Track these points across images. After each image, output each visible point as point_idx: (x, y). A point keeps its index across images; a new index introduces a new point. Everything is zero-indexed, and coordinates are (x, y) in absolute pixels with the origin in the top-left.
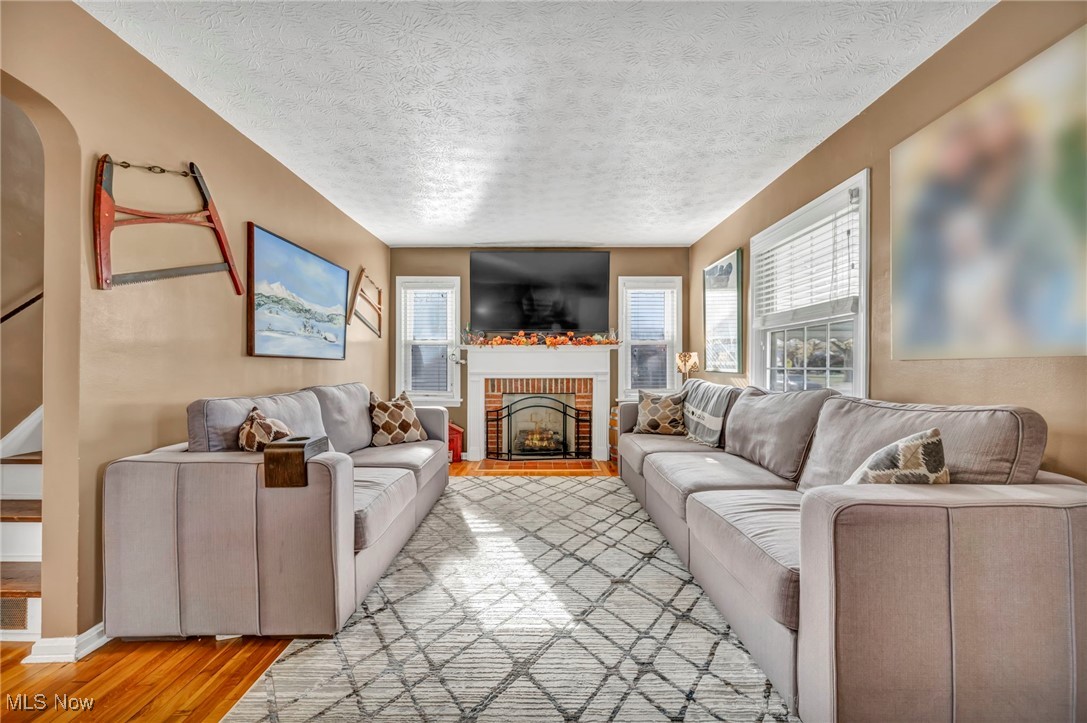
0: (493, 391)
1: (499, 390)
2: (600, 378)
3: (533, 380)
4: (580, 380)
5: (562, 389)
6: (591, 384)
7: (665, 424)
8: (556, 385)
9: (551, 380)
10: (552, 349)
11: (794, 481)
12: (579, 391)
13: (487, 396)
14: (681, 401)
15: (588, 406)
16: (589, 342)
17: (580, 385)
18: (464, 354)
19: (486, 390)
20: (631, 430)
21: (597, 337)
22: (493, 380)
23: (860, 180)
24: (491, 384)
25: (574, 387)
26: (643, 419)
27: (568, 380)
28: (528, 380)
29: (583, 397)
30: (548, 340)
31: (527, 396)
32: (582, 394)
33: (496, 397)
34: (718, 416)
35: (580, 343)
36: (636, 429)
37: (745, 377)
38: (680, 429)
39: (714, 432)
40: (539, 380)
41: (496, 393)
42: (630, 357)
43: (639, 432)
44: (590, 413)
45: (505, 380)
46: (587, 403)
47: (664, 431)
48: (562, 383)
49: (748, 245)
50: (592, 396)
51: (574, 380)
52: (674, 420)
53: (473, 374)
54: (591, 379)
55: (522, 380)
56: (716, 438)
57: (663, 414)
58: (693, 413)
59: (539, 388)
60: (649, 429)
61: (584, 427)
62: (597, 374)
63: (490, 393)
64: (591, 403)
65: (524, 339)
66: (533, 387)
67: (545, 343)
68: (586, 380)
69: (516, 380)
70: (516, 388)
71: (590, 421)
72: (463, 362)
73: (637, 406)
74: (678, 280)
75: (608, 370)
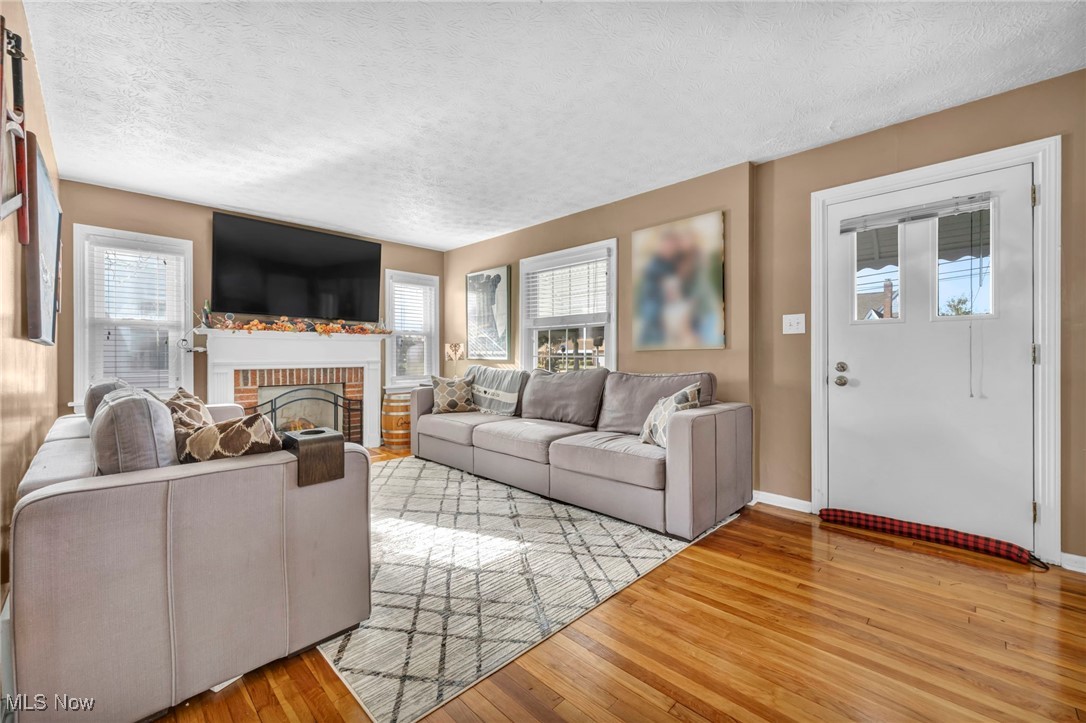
0: (246, 384)
1: (254, 383)
2: (371, 367)
3: (298, 370)
4: (350, 369)
5: (331, 379)
6: (362, 373)
7: (462, 403)
8: (325, 375)
9: (319, 370)
10: (324, 336)
11: (595, 426)
12: (350, 380)
13: (237, 391)
14: (470, 383)
15: (358, 395)
16: (363, 331)
17: (350, 374)
18: (201, 340)
19: (237, 383)
20: (429, 411)
21: (368, 326)
22: (245, 372)
23: (612, 243)
24: (243, 376)
25: (344, 376)
26: (441, 400)
27: (338, 369)
28: (291, 370)
29: (353, 387)
30: (319, 328)
31: (296, 388)
32: (353, 383)
33: (250, 391)
34: (514, 392)
35: (354, 332)
36: (435, 409)
37: (514, 363)
38: (473, 406)
39: (510, 405)
40: (305, 370)
41: (249, 387)
42: (395, 346)
43: (439, 413)
44: (361, 402)
45: (262, 371)
46: (358, 392)
47: (461, 409)
48: (332, 372)
49: (517, 264)
50: (362, 385)
51: (344, 369)
52: (468, 400)
53: (215, 365)
54: (362, 368)
55: (284, 371)
56: (513, 408)
57: (460, 395)
58: (485, 392)
59: (305, 379)
60: (448, 408)
61: (356, 416)
62: (368, 363)
63: (242, 387)
64: (362, 392)
65: (289, 325)
66: (298, 378)
67: (314, 330)
68: (356, 369)
69: (277, 371)
70: (277, 380)
71: (361, 410)
72: (201, 350)
73: (432, 390)
74: (436, 279)
75: (379, 359)
